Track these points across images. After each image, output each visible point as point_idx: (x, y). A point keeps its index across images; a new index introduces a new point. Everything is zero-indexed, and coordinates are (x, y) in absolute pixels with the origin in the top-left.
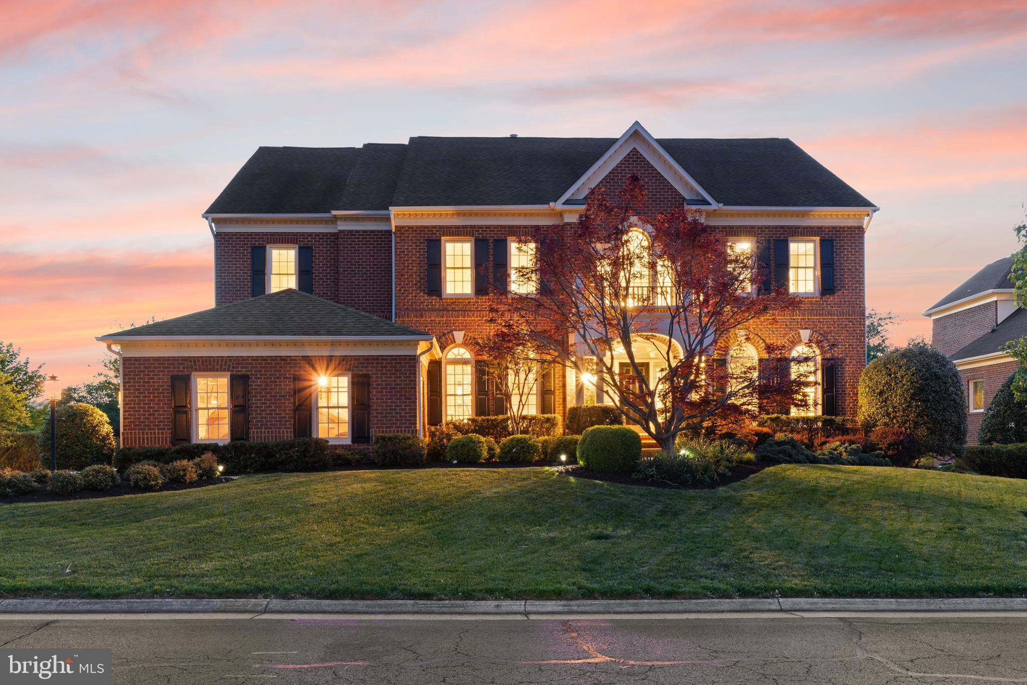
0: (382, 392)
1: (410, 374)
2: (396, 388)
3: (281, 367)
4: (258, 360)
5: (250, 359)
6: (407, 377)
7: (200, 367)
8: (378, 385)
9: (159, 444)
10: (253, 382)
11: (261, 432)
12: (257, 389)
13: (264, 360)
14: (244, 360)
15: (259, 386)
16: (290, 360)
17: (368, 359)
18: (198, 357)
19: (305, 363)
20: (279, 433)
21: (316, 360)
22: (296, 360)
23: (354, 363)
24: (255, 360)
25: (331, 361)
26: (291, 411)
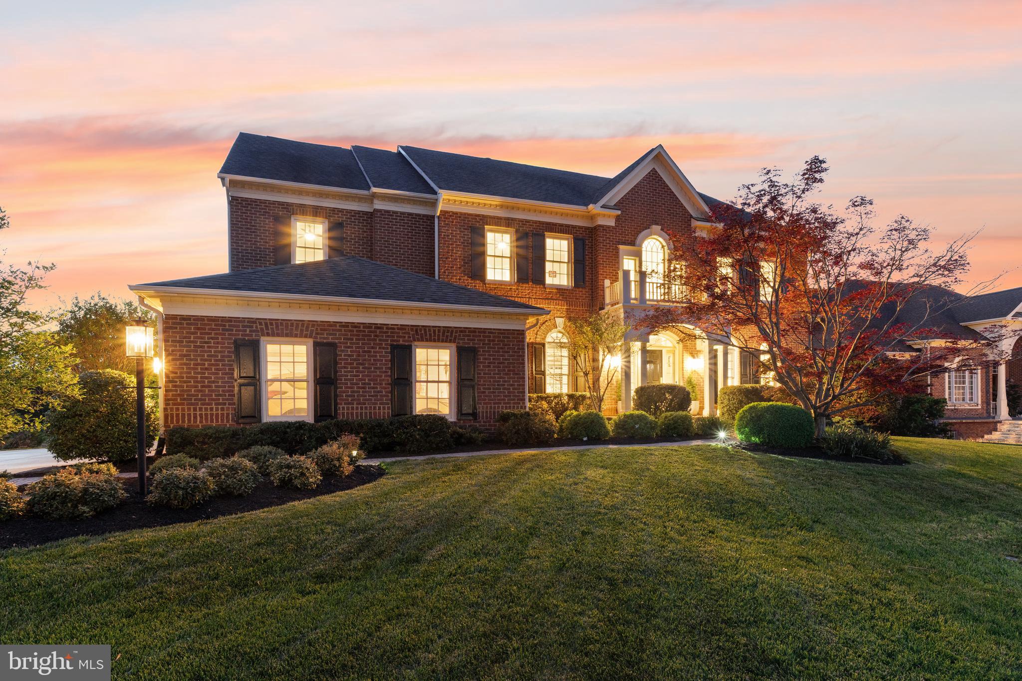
0: (489, 366)
1: (518, 349)
2: (504, 363)
3: (376, 336)
4: (348, 326)
5: (338, 325)
6: (515, 352)
7: (273, 331)
8: (485, 359)
9: (217, 421)
10: (342, 351)
11: (353, 408)
12: (347, 360)
13: (356, 327)
14: (331, 326)
15: (349, 356)
16: (387, 328)
17: (475, 332)
18: (270, 319)
19: (404, 333)
20: (375, 408)
21: (416, 331)
22: (394, 329)
23: (459, 335)
24: (343, 326)
25: (434, 331)
26: (388, 384)
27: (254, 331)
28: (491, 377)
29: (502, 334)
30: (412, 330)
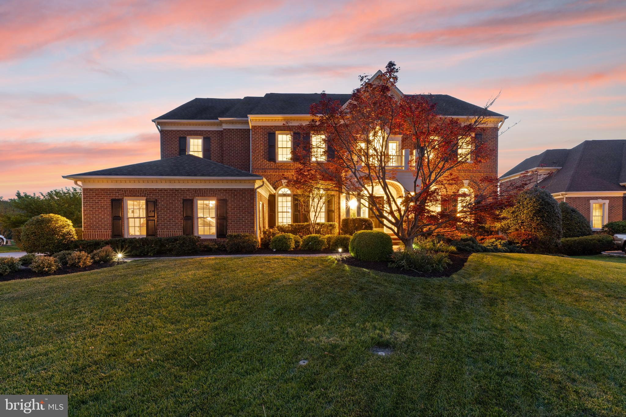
0: (234, 209)
1: (251, 199)
2: (243, 207)
3: (176, 195)
4: (162, 190)
5: (157, 190)
6: (249, 201)
7: (128, 194)
8: (232, 205)
9: (104, 237)
10: (159, 203)
11: (164, 232)
12: (162, 207)
13: (166, 191)
14: (154, 190)
15: (162, 205)
16: (181, 191)
17: (226, 191)
18: (127, 189)
19: (190, 193)
20: (175, 231)
21: (196, 191)
22: (184, 191)
23: (218, 193)
24: (160, 191)
25: (205, 191)
26: (181, 219)
27: (120, 195)
28: (235, 215)
29: (241, 191)
30: (193, 191)
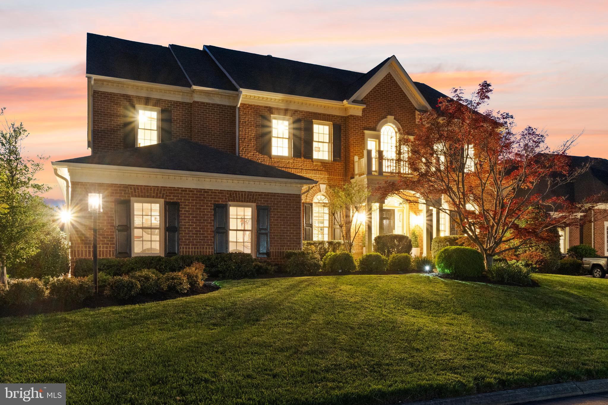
0: (277, 220)
1: (297, 207)
2: (287, 218)
3: (204, 198)
4: (186, 191)
5: (180, 190)
6: (295, 210)
7: (139, 194)
8: (275, 215)
9: (103, 256)
10: (183, 208)
11: (189, 248)
12: (186, 214)
13: (191, 191)
14: (176, 190)
15: (187, 211)
16: (211, 193)
17: (268, 195)
18: (137, 186)
19: (223, 196)
20: (203, 248)
22: (216, 193)
23: (258, 198)
24: (183, 191)
25: (242, 195)
26: (212, 232)
27: (127, 194)
28: (278, 228)
29: (286, 197)
30: (227, 194)
